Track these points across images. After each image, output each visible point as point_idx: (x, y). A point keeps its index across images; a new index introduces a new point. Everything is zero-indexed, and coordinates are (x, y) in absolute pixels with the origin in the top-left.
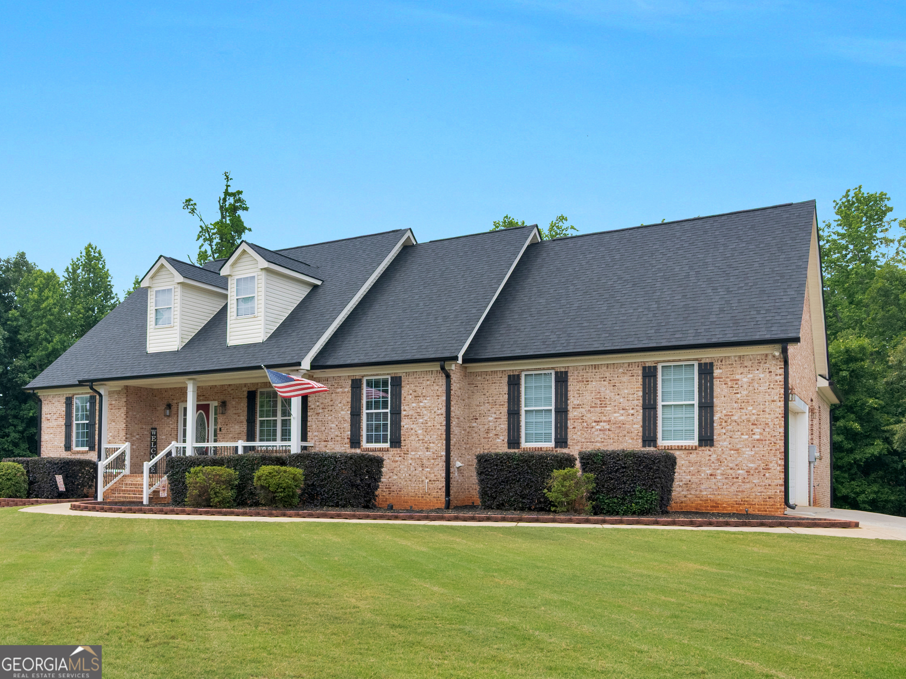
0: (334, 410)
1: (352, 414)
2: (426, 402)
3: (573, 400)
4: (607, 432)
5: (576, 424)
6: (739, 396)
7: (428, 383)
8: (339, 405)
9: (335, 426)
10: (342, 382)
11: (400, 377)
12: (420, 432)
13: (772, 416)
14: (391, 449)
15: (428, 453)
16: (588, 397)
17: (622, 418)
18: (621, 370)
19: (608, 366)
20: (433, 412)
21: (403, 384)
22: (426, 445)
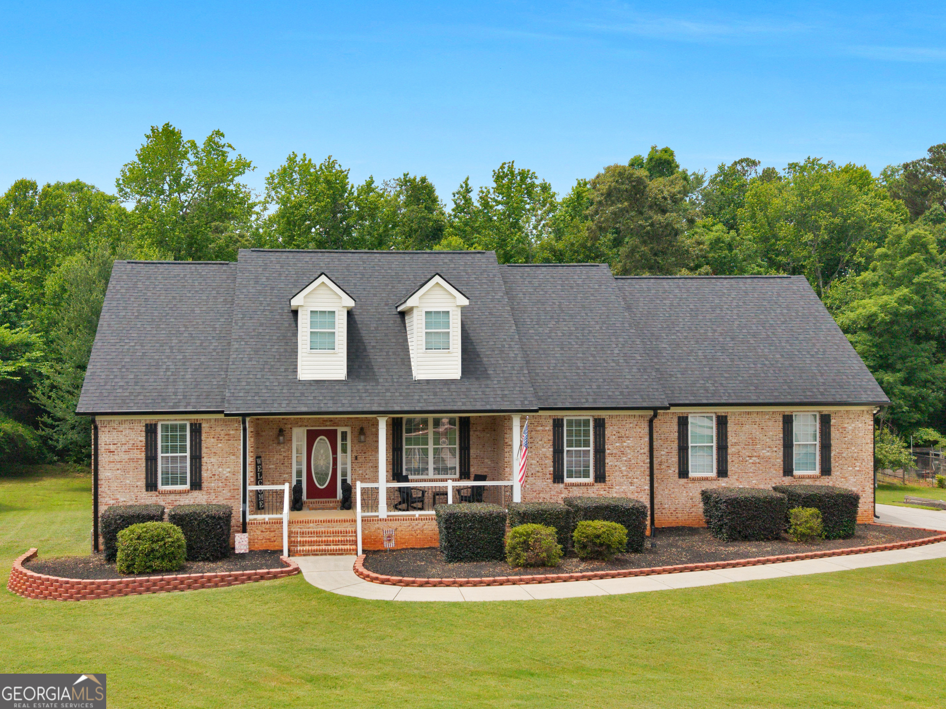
0: (534, 447)
1: (555, 452)
2: (629, 442)
3: (731, 439)
4: (757, 465)
5: (734, 458)
6: (846, 439)
7: (631, 425)
8: (540, 442)
9: (535, 462)
10: (543, 421)
11: (604, 419)
12: (624, 468)
13: (867, 454)
14: (596, 484)
15: (632, 487)
16: (743, 437)
17: (768, 454)
18: (767, 417)
19: (757, 413)
20: (636, 451)
21: (607, 425)
22: (630, 480)
